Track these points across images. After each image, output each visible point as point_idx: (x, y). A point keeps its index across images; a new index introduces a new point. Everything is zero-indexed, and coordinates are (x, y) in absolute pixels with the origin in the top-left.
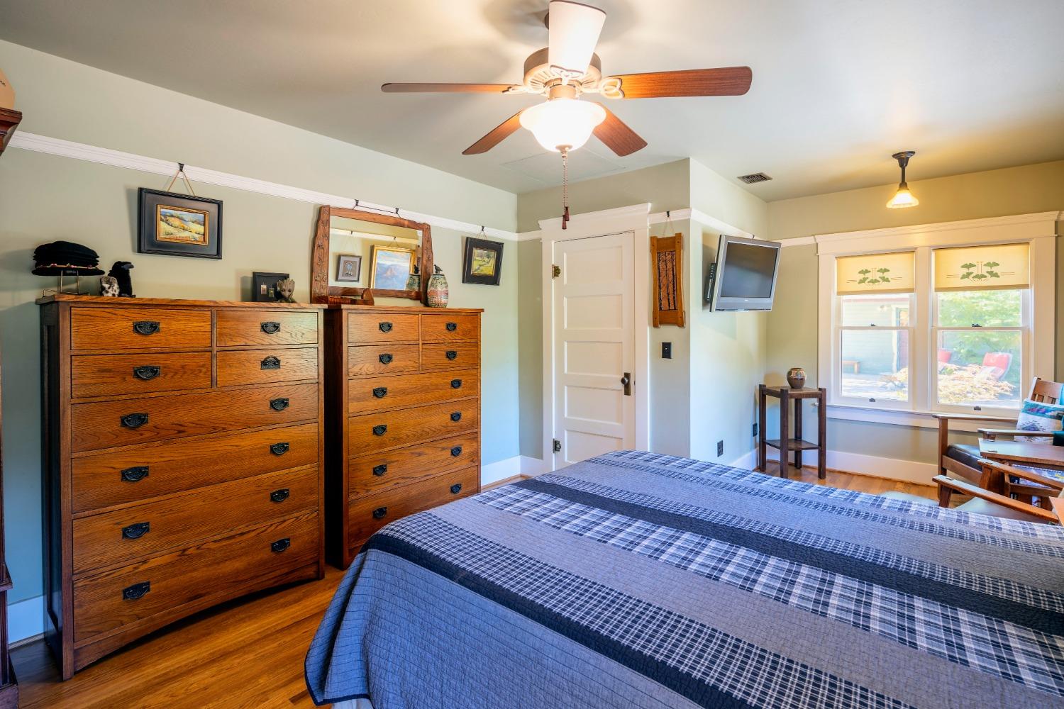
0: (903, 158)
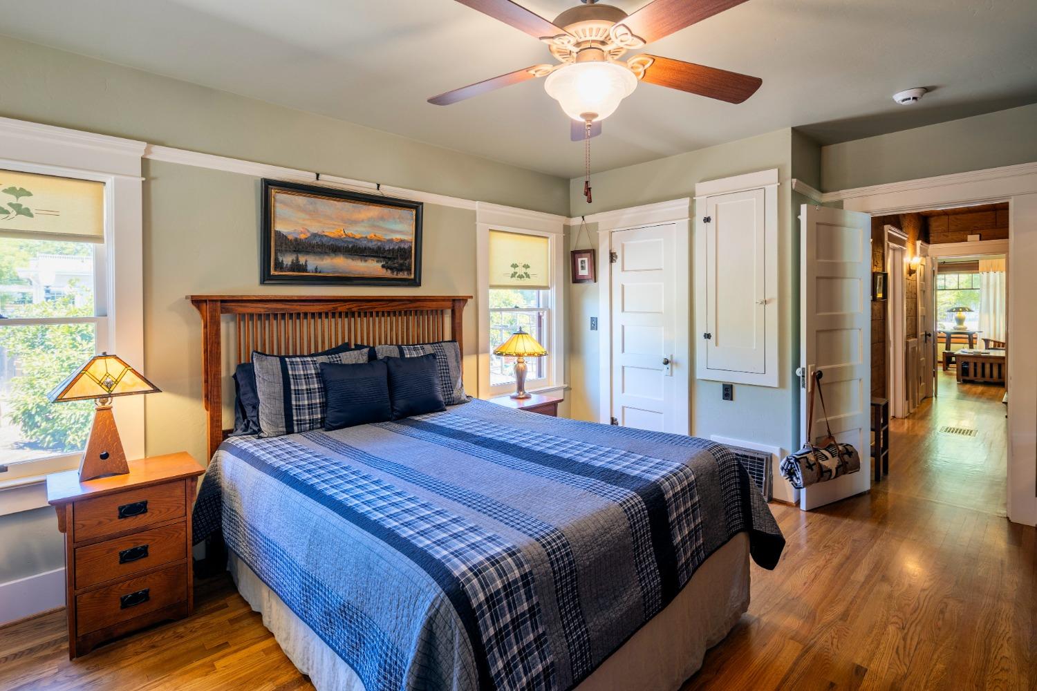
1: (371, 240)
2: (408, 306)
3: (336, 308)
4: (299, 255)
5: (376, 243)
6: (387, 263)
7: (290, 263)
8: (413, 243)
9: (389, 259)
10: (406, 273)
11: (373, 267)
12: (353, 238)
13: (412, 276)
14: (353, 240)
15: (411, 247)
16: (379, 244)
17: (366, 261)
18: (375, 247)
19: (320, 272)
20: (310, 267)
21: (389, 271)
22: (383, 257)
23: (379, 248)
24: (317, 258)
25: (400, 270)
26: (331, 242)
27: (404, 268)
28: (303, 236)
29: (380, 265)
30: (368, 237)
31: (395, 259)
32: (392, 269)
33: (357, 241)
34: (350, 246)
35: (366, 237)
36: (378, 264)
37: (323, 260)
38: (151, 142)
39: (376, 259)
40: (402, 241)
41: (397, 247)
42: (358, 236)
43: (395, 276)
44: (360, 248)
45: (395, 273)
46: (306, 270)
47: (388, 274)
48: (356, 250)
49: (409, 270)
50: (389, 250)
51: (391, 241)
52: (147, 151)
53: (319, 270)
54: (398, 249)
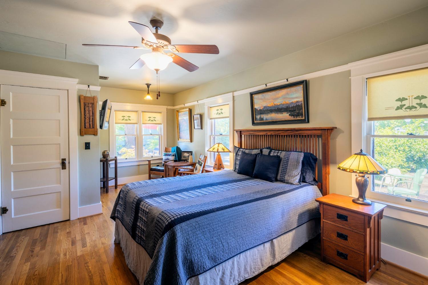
0: (148, 85)
1: (284, 105)
2: (295, 133)
3: (267, 133)
4: (261, 115)
5: (285, 105)
6: (291, 113)
7: (259, 118)
8: (303, 102)
9: (292, 111)
10: (300, 117)
11: (285, 116)
12: (277, 105)
13: (304, 118)
14: (277, 106)
15: (302, 104)
16: (287, 105)
17: (282, 114)
18: (285, 107)
19: (267, 120)
20: (264, 119)
21: (292, 117)
22: (289, 111)
23: (287, 107)
24: (266, 115)
25: (298, 115)
26: (270, 109)
27: (300, 114)
28: (262, 108)
29: (288, 114)
30: (283, 104)
31: (294, 111)
32: (293, 116)
33: (278, 106)
34: (276, 108)
35: (282, 104)
36: (287, 114)
37: (268, 115)
38: (233, 92)
39: (286, 112)
40: (297, 102)
41: (295, 105)
42: (279, 104)
43: (295, 119)
44: (280, 108)
45: (295, 117)
46: (263, 120)
47: (292, 118)
48: (279, 110)
49: (302, 115)
50: (292, 107)
51: (292, 103)
52: (233, 94)
53: (267, 119)
54: (296, 106)
